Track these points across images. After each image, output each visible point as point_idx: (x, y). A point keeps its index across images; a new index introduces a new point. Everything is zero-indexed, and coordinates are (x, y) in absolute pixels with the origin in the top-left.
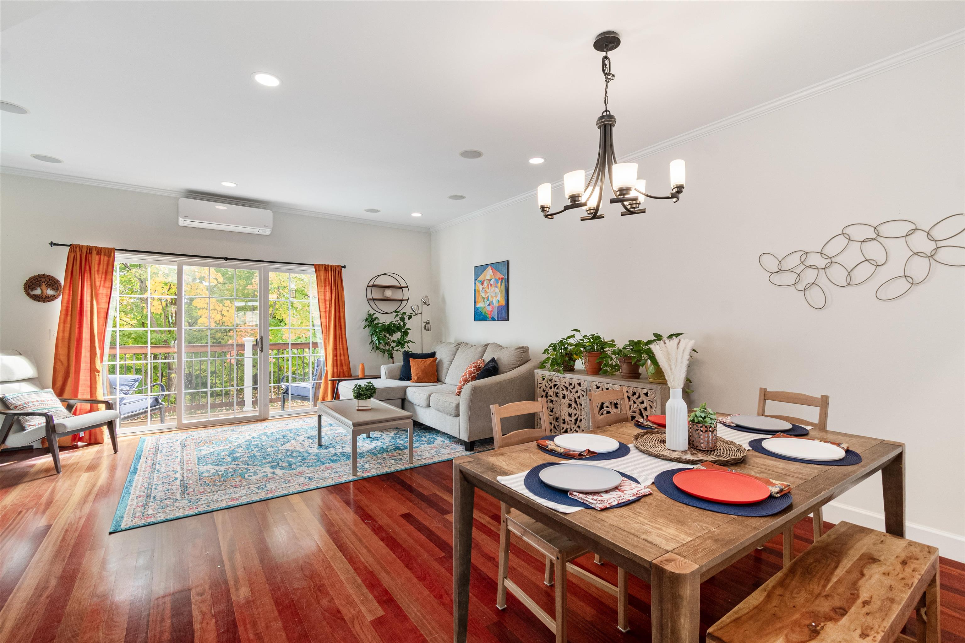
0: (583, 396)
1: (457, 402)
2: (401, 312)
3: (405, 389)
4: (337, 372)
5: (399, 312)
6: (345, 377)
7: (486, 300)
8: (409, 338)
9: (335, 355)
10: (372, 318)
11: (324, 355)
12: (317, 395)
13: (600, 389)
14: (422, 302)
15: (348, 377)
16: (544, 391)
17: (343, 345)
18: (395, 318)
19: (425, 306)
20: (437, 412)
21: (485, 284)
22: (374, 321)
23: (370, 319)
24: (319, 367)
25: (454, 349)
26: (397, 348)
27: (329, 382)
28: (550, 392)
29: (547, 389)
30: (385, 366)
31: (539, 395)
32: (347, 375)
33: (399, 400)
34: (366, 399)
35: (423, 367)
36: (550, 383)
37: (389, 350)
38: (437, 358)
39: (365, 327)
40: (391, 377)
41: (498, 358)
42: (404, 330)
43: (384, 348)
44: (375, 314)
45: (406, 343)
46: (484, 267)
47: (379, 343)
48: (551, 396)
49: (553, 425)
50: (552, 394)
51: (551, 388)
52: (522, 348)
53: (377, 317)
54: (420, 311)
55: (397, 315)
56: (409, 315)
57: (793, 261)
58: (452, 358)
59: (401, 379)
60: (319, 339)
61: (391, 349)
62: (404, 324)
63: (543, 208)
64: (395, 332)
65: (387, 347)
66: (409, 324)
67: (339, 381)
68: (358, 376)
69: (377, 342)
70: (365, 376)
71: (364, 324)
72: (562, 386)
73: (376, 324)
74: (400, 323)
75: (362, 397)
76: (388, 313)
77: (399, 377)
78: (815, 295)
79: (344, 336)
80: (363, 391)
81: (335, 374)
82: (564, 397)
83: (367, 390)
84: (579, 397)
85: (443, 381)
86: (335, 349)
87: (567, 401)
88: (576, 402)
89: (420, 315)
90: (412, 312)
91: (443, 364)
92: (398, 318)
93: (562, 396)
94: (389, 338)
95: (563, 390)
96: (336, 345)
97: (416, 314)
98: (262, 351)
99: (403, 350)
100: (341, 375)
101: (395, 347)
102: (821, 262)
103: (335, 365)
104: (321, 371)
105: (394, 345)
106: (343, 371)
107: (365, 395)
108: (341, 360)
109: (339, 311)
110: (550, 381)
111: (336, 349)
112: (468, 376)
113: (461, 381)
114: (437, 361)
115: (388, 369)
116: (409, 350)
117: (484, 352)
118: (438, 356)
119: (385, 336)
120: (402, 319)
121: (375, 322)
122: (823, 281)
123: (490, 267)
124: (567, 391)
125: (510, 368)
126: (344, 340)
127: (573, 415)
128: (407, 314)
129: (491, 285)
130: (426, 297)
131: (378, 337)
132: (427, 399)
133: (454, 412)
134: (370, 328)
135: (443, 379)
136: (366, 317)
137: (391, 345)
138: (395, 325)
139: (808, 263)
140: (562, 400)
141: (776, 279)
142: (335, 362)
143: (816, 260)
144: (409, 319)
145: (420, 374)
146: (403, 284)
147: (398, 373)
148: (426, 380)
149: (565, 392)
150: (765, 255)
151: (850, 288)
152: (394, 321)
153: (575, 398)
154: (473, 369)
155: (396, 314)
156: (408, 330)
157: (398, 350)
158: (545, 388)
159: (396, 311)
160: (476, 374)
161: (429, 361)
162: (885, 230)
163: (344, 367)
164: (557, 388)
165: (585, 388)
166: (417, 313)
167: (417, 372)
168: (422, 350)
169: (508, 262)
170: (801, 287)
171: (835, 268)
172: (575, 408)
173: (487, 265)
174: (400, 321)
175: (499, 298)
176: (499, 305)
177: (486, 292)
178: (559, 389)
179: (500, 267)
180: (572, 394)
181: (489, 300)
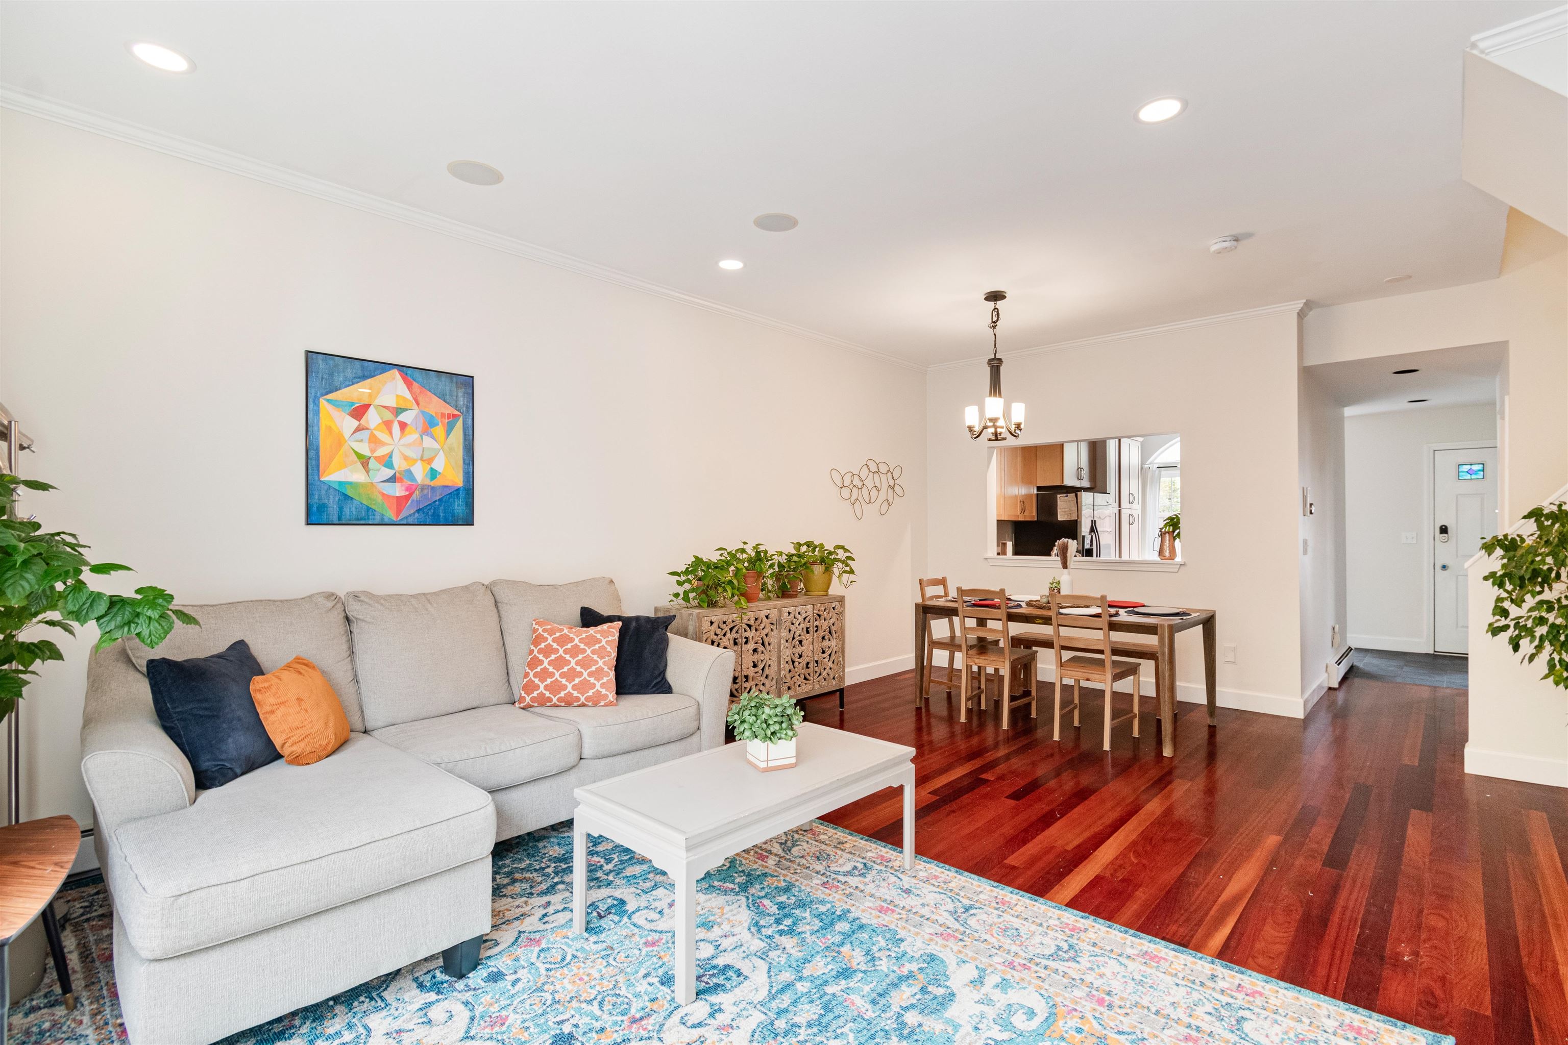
0: (770, 631)
7: (373, 464)
13: (791, 615)
16: (713, 642)
21: (373, 418)
28: (725, 641)
29: (719, 637)
36: (723, 626)
46: (368, 367)
48: (724, 648)
50: (727, 644)
51: (723, 635)
72: (742, 626)
82: (747, 641)
84: (765, 636)
87: (751, 646)
88: (762, 644)
93: (744, 640)
102: (859, 483)
117: (497, 605)
123: (394, 373)
127: (758, 663)
129: (403, 426)
139: (854, 483)
140: (742, 648)
141: (843, 493)
143: (857, 481)
149: (746, 634)
151: (870, 504)
153: (761, 638)
158: (712, 638)
164: (735, 632)
165: (774, 619)
170: (852, 500)
175: (439, 464)
176: (438, 483)
177: (374, 441)
178: (740, 632)
179: (445, 385)
180: (758, 633)
181: (390, 465)
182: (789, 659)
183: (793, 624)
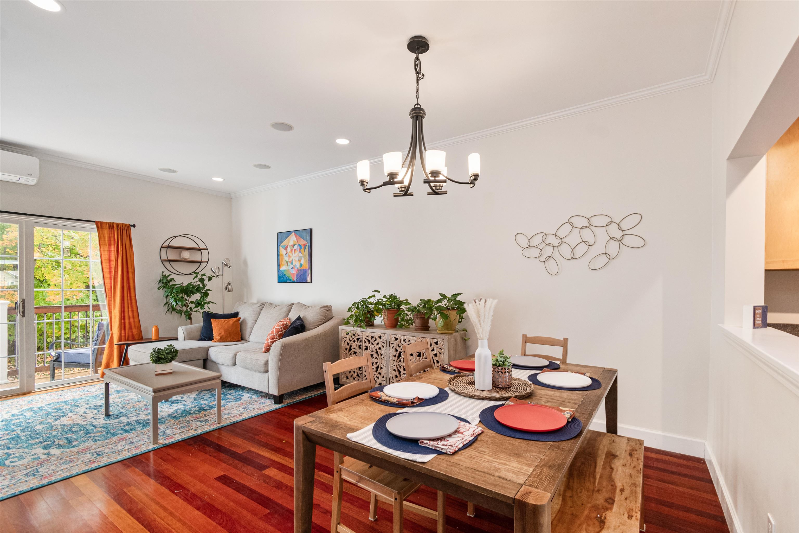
0: (383, 347)
1: (266, 359)
2: (201, 273)
3: (207, 350)
4: (125, 336)
5: (198, 273)
6: (135, 340)
7: (289, 264)
8: (209, 299)
9: (122, 318)
10: (167, 280)
11: (108, 318)
12: (98, 361)
13: (398, 341)
14: (223, 264)
15: (138, 340)
16: (348, 344)
17: (132, 307)
18: (194, 279)
19: (226, 268)
20: (244, 369)
21: (289, 249)
22: (169, 282)
23: (165, 281)
24: (102, 331)
25: (258, 309)
26: (196, 309)
27: (115, 347)
28: (354, 345)
29: (351, 342)
30: (183, 327)
31: (343, 348)
32: (136, 339)
33: (200, 361)
34: (167, 362)
35: (226, 327)
36: (353, 337)
37: (187, 311)
38: (240, 318)
39: (159, 288)
40: (190, 337)
41: (303, 317)
42: (204, 291)
43: (181, 309)
44: (170, 275)
45: (206, 304)
46: (288, 234)
47: (177, 304)
48: (354, 349)
49: (356, 374)
50: (355, 347)
51: (354, 341)
52: (327, 307)
53: (173, 279)
54: (221, 273)
55: (196, 277)
56: (209, 277)
57: (537, 240)
58: (256, 317)
59: (201, 339)
60: (103, 302)
61: (189, 310)
62: (204, 286)
63: (362, 183)
64: (193, 293)
65: (185, 309)
66: (209, 285)
67: (128, 345)
68: (151, 339)
69: (174, 304)
70: (159, 338)
71: (157, 285)
72: (364, 339)
73: (172, 285)
74: (199, 285)
75: (162, 361)
76: (185, 275)
77: (199, 338)
78: (551, 264)
79: (133, 298)
80: (163, 355)
81: (123, 338)
82: (366, 349)
83: (168, 353)
84: (380, 348)
85: (247, 339)
86: (122, 311)
87: (369, 352)
88: (377, 353)
89: (221, 277)
90: (212, 273)
91: (246, 323)
92: (197, 280)
93: (364, 347)
94: (186, 300)
95: (365, 343)
96: (124, 307)
97: (217, 276)
98: (23, 316)
99: (203, 311)
100: (131, 338)
101: (194, 308)
102: (556, 242)
103: (123, 328)
104: (104, 335)
105: (193, 306)
106: (133, 335)
107: (166, 358)
108: (130, 323)
109: (128, 272)
110: (354, 335)
111: (124, 312)
112: (275, 334)
113: (268, 339)
114: (241, 320)
115: (186, 330)
116: (208, 310)
117: (289, 311)
118: (240, 315)
119: (182, 297)
120: (202, 280)
121: (171, 283)
122: (556, 255)
123: (293, 233)
124: (369, 343)
125: (315, 325)
126: (134, 301)
127: (374, 364)
128: (207, 275)
129: (295, 250)
130: (227, 259)
131: (175, 299)
132: (233, 357)
133: (262, 369)
134: (165, 289)
135: (247, 338)
136: (159, 278)
137: (189, 306)
138: (193, 287)
139: (547, 242)
140: (365, 352)
141: (526, 252)
142: (123, 326)
143: (552, 240)
144: (209, 281)
145: (223, 333)
146: (202, 246)
147: (198, 334)
148: (229, 339)
149: (367, 344)
150: (519, 234)
151: (573, 260)
152: (193, 282)
153: (376, 349)
154: (280, 327)
155: (195, 275)
156: (208, 291)
157: (197, 311)
158: (349, 342)
159: (194, 273)
160: (283, 332)
161: (232, 321)
162: (595, 221)
163: (134, 330)
164: (361, 342)
165: (385, 340)
166: (217, 274)
167: (220, 332)
168: (224, 310)
169: (311, 229)
170: (542, 259)
171: (564, 246)
172: (376, 358)
173: (291, 232)
174: (199, 283)
175: (302, 262)
176: (302, 268)
177: (290, 257)
178: (362, 342)
179: (304, 234)
180: (373, 346)
181: (292, 264)
182: (395, 368)
183: (399, 346)
